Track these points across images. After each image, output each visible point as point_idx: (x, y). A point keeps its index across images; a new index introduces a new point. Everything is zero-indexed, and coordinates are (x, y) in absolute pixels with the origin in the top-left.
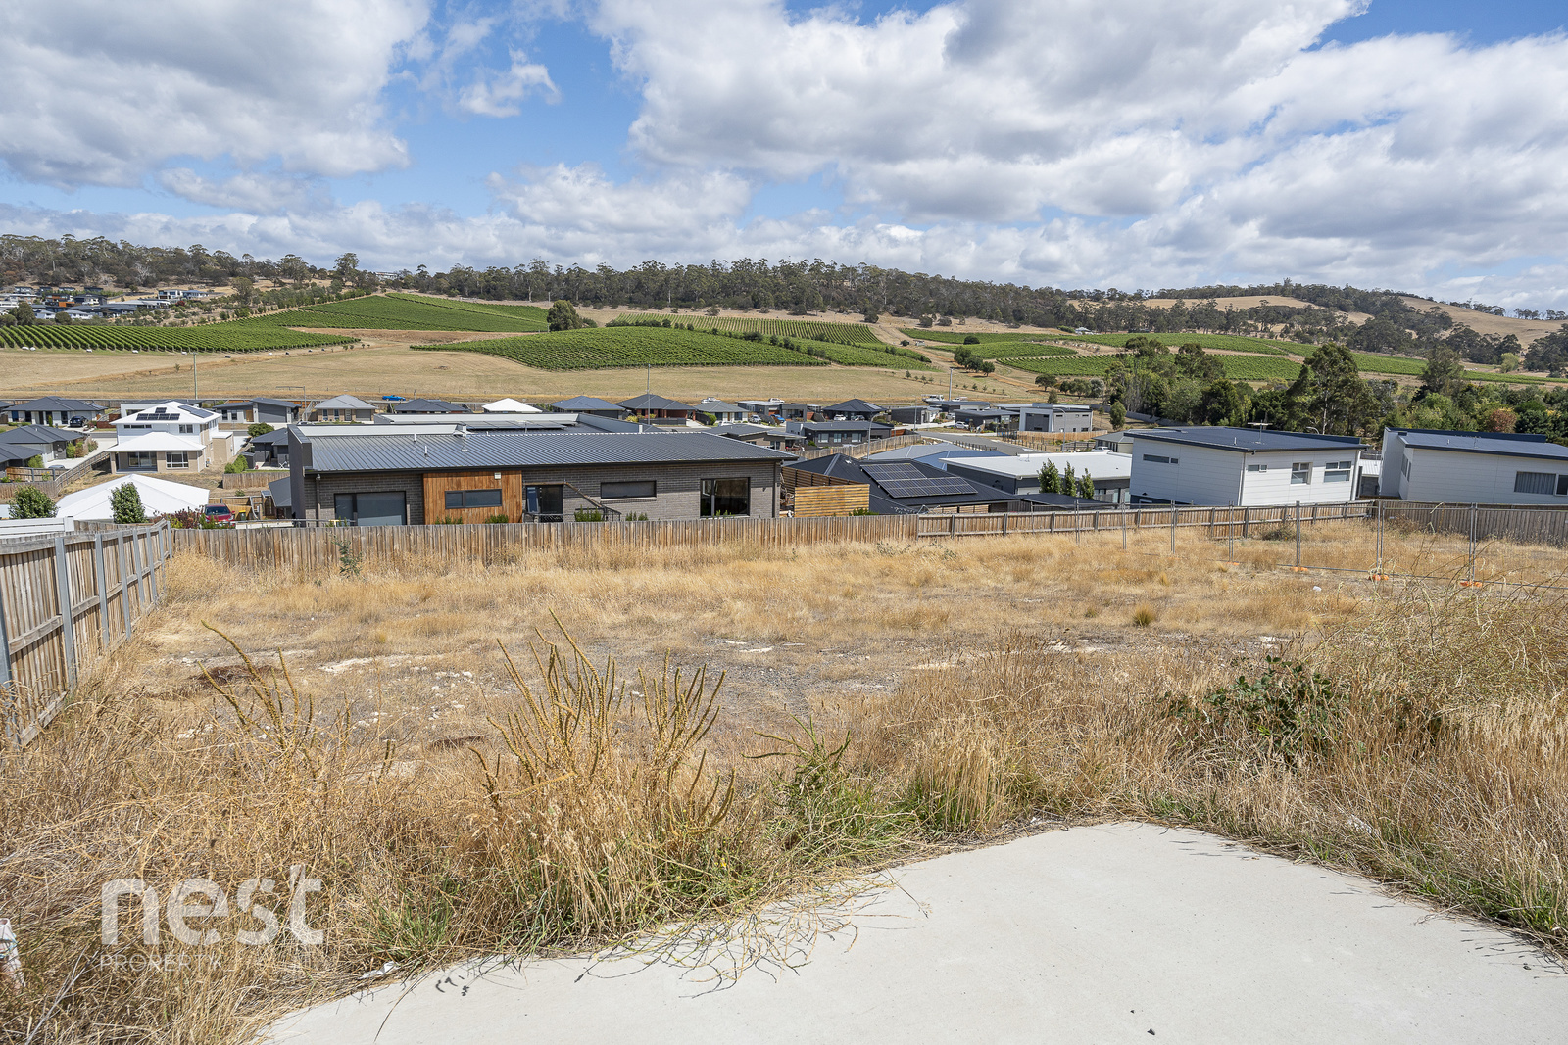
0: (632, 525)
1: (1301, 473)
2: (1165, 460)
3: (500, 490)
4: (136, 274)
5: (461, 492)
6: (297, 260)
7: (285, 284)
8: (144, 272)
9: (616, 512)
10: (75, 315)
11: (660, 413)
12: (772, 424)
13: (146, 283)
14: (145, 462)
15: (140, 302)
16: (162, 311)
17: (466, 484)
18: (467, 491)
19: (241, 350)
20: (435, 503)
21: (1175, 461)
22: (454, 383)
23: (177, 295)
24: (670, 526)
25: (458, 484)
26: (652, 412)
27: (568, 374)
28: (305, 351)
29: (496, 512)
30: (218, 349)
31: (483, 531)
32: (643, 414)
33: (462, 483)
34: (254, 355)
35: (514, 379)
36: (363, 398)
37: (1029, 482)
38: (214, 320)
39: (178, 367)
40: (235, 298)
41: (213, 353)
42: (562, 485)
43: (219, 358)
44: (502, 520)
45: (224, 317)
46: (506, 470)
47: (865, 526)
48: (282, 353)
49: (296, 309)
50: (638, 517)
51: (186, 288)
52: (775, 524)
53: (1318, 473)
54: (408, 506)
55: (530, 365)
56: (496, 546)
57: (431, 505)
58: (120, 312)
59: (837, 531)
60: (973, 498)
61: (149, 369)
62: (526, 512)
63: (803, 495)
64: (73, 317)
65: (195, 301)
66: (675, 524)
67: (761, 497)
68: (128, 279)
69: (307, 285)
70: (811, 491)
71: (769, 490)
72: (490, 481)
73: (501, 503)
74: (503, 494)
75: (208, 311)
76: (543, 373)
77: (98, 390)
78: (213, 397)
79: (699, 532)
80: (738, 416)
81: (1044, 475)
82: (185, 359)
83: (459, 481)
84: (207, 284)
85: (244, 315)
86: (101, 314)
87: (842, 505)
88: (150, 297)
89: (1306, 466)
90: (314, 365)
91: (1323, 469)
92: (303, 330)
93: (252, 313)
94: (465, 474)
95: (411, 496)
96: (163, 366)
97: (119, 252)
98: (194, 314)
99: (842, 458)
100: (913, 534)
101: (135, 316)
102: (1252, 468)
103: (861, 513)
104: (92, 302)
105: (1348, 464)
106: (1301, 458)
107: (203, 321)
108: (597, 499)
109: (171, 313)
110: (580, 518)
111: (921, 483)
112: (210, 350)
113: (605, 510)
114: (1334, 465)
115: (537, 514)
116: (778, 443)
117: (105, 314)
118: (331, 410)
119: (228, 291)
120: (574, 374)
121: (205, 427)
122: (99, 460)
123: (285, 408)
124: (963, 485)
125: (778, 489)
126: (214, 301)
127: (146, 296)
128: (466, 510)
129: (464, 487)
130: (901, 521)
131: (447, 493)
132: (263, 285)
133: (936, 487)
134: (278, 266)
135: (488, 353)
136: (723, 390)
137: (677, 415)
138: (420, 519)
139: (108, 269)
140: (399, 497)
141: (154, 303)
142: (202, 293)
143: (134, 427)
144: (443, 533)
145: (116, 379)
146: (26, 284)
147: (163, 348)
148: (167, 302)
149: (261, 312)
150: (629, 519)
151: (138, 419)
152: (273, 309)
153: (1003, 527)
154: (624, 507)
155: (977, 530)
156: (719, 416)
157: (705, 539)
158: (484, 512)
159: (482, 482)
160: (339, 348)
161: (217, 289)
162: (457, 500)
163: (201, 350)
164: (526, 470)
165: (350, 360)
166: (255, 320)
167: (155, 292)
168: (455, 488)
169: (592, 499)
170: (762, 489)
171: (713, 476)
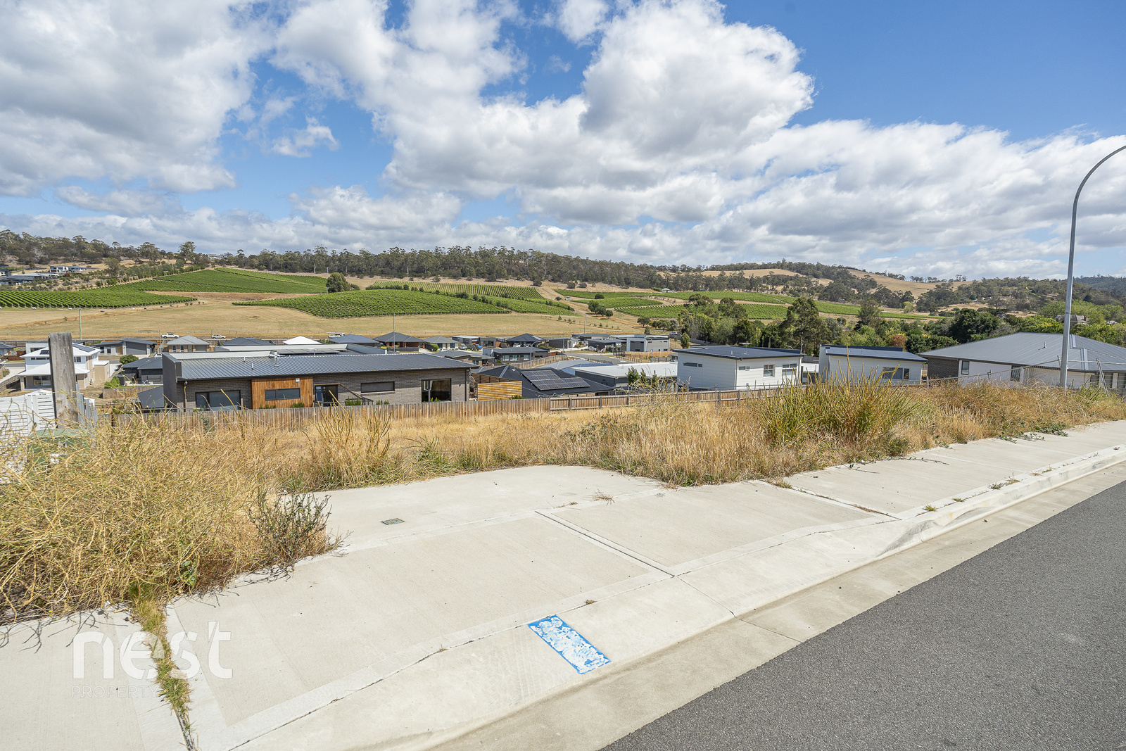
0: (380, 407)
1: (769, 371)
2: (695, 365)
3: (299, 389)
4: (34, 255)
5: (275, 390)
6: (152, 246)
7: (143, 262)
8: (39, 254)
9: (370, 400)
11: (401, 344)
12: (474, 350)
13: (41, 261)
14: (45, 383)
15: (37, 275)
16: (53, 280)
17: (278, 385)
18: (279, 390)
19: (112, 307)
20: (259, 397)
21: (700, 365)
22: (263, 327)
23: (64, 270)
24: (403, 407)
25: (273, 386)
26: (396, 343)
27: (341, 320)
28: (158, 307)
29: (297, 401)
30: (95, 306)
31: (289, 412)
32: (391, 345)
33: (276, 385)
34: (121, 310)
35: (304, 324)
36: (201, 338)
37: (622, 380)
38: (91, 287)
39: (66, 319)
40: (107, 271)
41: (92, 309)
42: (337, 385)
43: (96, 312)
44: (301, 405)
45: (98, 284)
46: (302, 376)
47: (519, 405)
48: (141, 308)
49: (151, 279)
50: (383, 402)
51: (70, 265)
52: (465, 405)
53: (778, 370)
54: (242, 399)
55: (315, 315)
56: (297, 421)
57: (256, 398)
58: (21, 281)
59: (503, 408)
60: (588, 390)
61: (45, 320)
62: (315, 401)
63: (483, 388)
65: (77, 274)
66: (406, 406)
67: (458, 390)
68: (28, 259)
69: (159, 263)
70: (487, 386)
71: (463, 386)
72: (293, 383)
73: (300, 397)
74: (301, 391)
75: (87, 280)
76: (324, 320)
77: (8, 334)
78: (92, 338)
79: (420, 410)
80: (452, 345)
81: (630, 375)
82: (72, 313)
83: (274, 384)
84: (86, 262)
85: (113, 283)
86: (7, 283)
87: (506, 393)
88: (44, 271)
89: (772, 366)
90: (165, 316)
91: (781, 368)
92: (156, 293)
93: (119, 282)
94: (277, 379)
95: (243, 393)
96: (54, 318)
97: (21, 241)
98: (77, 283)
99: (510, 368)
100: (547, 409)
101: (32, 284)
102: (741, 368)
103: (516, 398)
105: (795, 365)
106: (769, 362)
107: (83, 287)
108: (359, 393)
109: (59, 281)
110: (348, 403)
111: (556, 381)
112: (89, 307)
113: (364, 399)
114: (787, 366)
115: (323, 402)
116: (478, 362)
117: (10, 283)
118: (178, 346)
119: (102, 267)
120: (345, 320)
121: (89, 358)
122: (11, 382)
123: (146, 345)
124: (581, 382)
125: (468, 385)
126: (91, 274)
127: (41, 271)
128: (279, 401)
129: (277, 387)
130: (540, 401)
131: (266, 391)
132: (127, 263)
133: (564, 383)
134: (138, 250)
135: (286, 307)
136: (443, 329)
137: (413, 345)
138: (250, 405)
139: (12, 252)
140: (236, 394)
141: (47, 275)
142: (83, 268)
143: (38, 359)
144: (264, 414)
145: (20, 327)
147: (55, 306)
148: (56, 275)
149: (125, 281)
150: (378, 404)
151: (41, 354)
152: (134, 279)
153: (600, 404)
154: (375, 397)
155: (584, 405)
156: (440, 345)
157: (423, 414)
158: (290, 402)
159: (288, 384)
160: (183, 304)
161: (93, 266)
162: (272, 395)
163: (83, 306)
164: (315, 377)
165: (190, 312)
166: (121, 286)
167: (48, 268)
168: (271, 388)
169: (356, 393)
170: (458, 385)
171: (429, 378)
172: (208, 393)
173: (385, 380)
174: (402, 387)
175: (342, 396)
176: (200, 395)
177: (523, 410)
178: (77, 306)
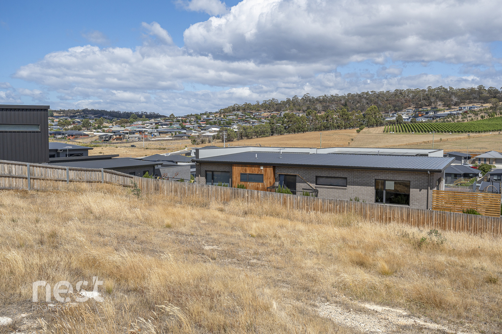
3: (263, 175)
4: (452, 100)
5: (246, 174)
8: (455, 99)
10: (422, 119)
13: (456, 104)
15: (449, 113)
16: (456, 116)
17: (249, 170)
18: (249, 174)
19: (477, 132)
20: (236, 178)
23: (466, 109)
25: (246, 170)
33: (247, 170)
34: (483, 134)
38: (477, 119)
39: (441, 140)
40: (491, 108)
41: (464, 133)
42: (296, 176)
43: (465, 135)
45: (482, 117)
46: (266, 165)
48: (497, 133)
51: (471, 105)
54: (230, 179)
57: (235, 179)
58: (439, 117)
61: (430, 140)
63: (439, 196)
64: (421, 120)
65: (473, 111)
68: (448, 103)
71: (425, 191)
72: (259, 170)
73: (263, 181)
74: (264, 177)
75: (477, 115)
83: (246, 169)
84: (481, 103)
85: (492, 116)
86: (432, 118)
88: (455, 110)
93: (497, 115)
94: (248, 166)
95: (231, 174)
96: (437, 139)
97: (447, 92)
98: (469, 117)
101: (443, 119)
104: (431, 114)
107: (472, 120)
108: (313, 185)
109: (460, 116)
112: (462, 132)
113: (316, 191)
117: (433, 119)
118: (482, 158)
119: (488, 105)
123: (461, 157)
125: (430, 191)
126: (481, 110)
127: (454, 110)
128: (249, 183)
129: (248, 172)
131: (241, 174)
139: (441, 100)
140: (228, 175)
141: (455, 113)
142: (477, 107)
146: (411, 108)
147: (446, 132)
148: (460, 112)
154: (328, 190)
158: (256, 184)
159: (255, 170)
161: (484, 105)
162: (245, 178)
163: (459, 132)
164: (274, 166)
166: (497, 118)
167: (458, 108)
168: (244, 172)
169: (311, 185)
170: (419, 190)
171: (384, 178)
172: (213, 172)
173: (337, 175)
174: (354, 184)
175: (300, 186)
176: (208, 173)
177: (475, 229)
178: (455, 132)
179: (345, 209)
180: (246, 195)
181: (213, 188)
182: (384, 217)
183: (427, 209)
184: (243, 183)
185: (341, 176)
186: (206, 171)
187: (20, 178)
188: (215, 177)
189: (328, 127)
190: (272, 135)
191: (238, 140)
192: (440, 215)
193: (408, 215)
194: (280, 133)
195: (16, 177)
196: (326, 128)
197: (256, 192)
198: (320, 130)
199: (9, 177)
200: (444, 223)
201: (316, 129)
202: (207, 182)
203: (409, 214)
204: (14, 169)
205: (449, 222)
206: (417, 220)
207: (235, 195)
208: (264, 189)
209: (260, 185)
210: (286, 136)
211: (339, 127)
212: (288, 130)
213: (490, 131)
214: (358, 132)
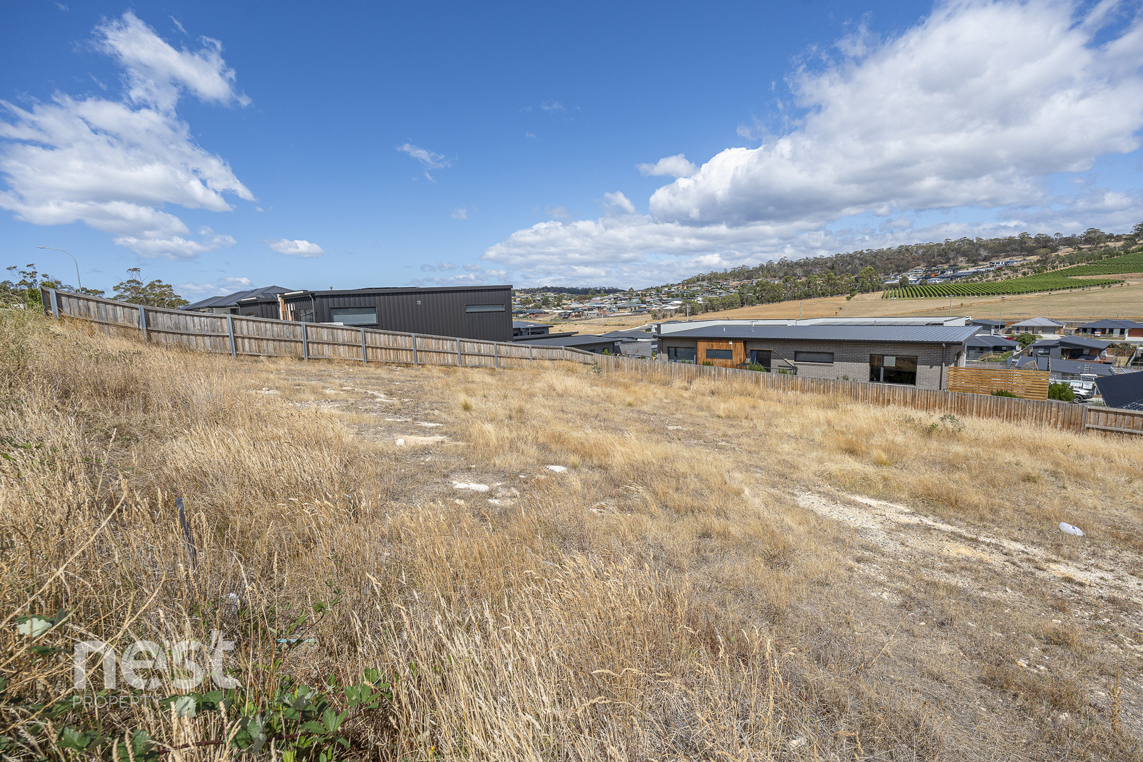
3: (732, 351)
4: (980, 255)
5: (713, 350)
6: (1095, 231)
7: (1083, 248)
8: (984, 253)
13: (985, 259)
15: (975, 271)
16: (985, 274)
17: (716, 346)
18: (716, 350)
23: (1001, 264)
25: (712, 347)
28: (1068, 291)
33: (714, 346)
34: (1025, 296)
38: (1017, 277)
39: (962, 305)
40: (1038, 261)
42: (770, 351)
43: (997, 298)
45: (1024, 274)
46: (735, 340)
49: (1084, 264)
51: (1008, 259)
54: (692, 356)
57: (700, 355)
58: (960, 277)
64: (934, 281)
65: (1010, 266)
67: (929, 372)
68: (974, 258)
69: (1101, 247)
71: (937, 368)
72: (727, 345)
73: (731, 358)
74: (733, 353)
75: (1017, 271)
83: (713, 344)
84: (1023, 255)
85: (1040, 272)
86: (949, 278)
88: (984, 267)
90: (1059, 300)
92: (1080, 278)
93: (1047, 270)
94: (715, 341)
95: (694, 350)
97: (973, 244)
98: (1005, 274)
101: (967, 279)
104: (949, 272)
107: (1009, 278)
108: (792, 361)
109: (991, 275)
112: (993, 294)
117: (951, 279)
119: (1034, 258)
123: (991, 326)
125: (946, 368)
126: (1023, 265)
127: (982, 267)
128: (715, 360)
129: (715, 348)
131: (707, 350)
132: (1064, 251)
134: (1081, 237)
138: (697, 361)
139: (964, 254)
140: (692, 351)
141: (984, 270)
142: (1017, 261)
146: (920, 267)
148: (992, 269)
149: (1054, 269)
152: (1064, 266)
158: (724, 361)
159: (723, 346)
160: (1099, 287)
161: (1028, 258)
162: (711, 354)
163: (988, 294)
164: (747, 341)
166: (1048, 274)
167: (988, 264)
168: (710, 348)
169: (788, 361)
170: (929, 366)
171: (882, 353)
172: (676, 348)
173: (822, 350)
174: (842, 360)
175: (775, 363)
176: (670, 349)
177: (1009, 415)
178: (983, 294)
179: (831, 388)
180: (713, 373)
181: (676, 365)
182: (881, 399)
183: (940, 389)
184: (709, 360)
185: (827, 351)
186: (668, 347)
187: (488, 356)
188: (678, 354)
189: (810, 295)
190: (742, 306)
191: (703, 313)
192: (958, 397)
193: (913, 397)
194: (752, 304)
195: (485, 356)
196: (808, 296)
197: (724, 369)
198: (800, 298)
199: (478, 355)
200: (963, 407)
201: (794, 298)
202: (669, 359)
203: (915, 395)
204: (482, 348)
205: (970, 405)
206: (925, 402)
207: (700, 373)
208: (732, 366)
209: (729, 362)
210: (759, 306)
211: (823, 295)
212: (761, 300)
213: (1035, 291)
214: (848, 299)
